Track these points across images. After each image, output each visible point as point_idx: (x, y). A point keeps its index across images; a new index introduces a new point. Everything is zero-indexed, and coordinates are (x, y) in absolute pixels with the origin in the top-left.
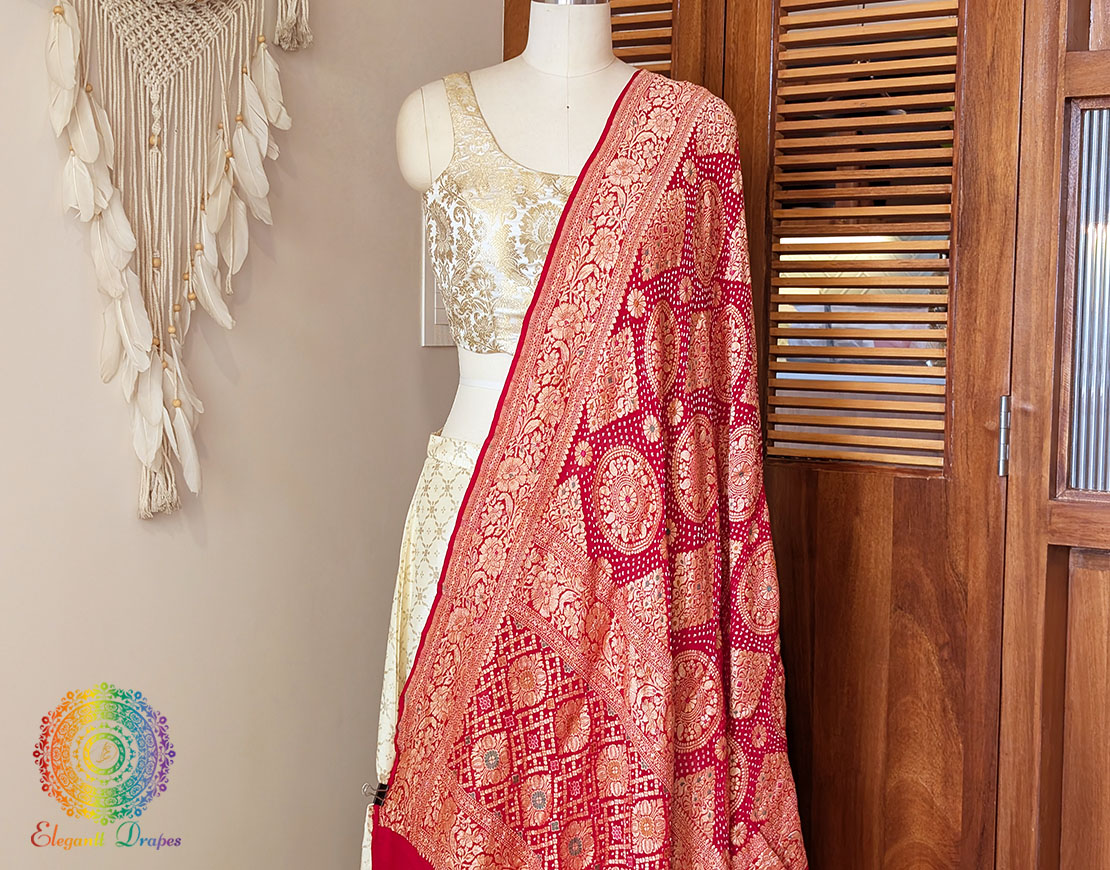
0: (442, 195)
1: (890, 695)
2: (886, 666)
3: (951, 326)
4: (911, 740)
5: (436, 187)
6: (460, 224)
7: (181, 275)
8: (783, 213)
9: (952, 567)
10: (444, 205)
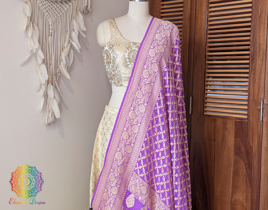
0: (108, 48)
1: (233, 177)
2: (232, 169)
3: (249, 82)
4: (238, 188)
5: (107, 46)
6: (113, 55)
7: (57, 67)
8: (209, 54)
9: (249, 144)
10: (109, 50)
